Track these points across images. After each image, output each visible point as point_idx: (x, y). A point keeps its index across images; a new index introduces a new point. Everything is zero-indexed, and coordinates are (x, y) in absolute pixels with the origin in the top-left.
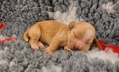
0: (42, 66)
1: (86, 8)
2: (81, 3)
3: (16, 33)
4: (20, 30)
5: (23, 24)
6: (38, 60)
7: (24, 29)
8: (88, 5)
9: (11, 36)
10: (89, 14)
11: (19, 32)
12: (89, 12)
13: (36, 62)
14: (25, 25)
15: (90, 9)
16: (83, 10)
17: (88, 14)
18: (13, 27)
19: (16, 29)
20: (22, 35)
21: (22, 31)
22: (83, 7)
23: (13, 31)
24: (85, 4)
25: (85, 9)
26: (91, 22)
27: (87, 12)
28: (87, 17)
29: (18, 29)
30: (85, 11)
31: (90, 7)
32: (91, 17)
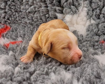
0: (50, 72)
1: (98, 9)
2: (92, 4)
3: (22, 36)
4: (26, 32)
5: (29, 26)
6: (47, 66)
7: (31, 32)
8: (100, 6)
9: (16, 39)
10: (101, 16)
11: (25, 35)
12: (101, 13)
13: (44, 68)
14: (32, 27)
15: (101, 10)
16: (94, 11)
17: (99, 15)
18: (18, 30)
19: (21, 32)
20: (28, 38)
21: (28, 34)
22: (94, 8)
23: (19, 33)
24: (96, 4)
25: (96, 10)
26: (103, 23)
27: (99, 13)
28: (99, 18)
29: (24, 31)
30: (96, 12)
31: (101, 8)
32: (103, 18)
